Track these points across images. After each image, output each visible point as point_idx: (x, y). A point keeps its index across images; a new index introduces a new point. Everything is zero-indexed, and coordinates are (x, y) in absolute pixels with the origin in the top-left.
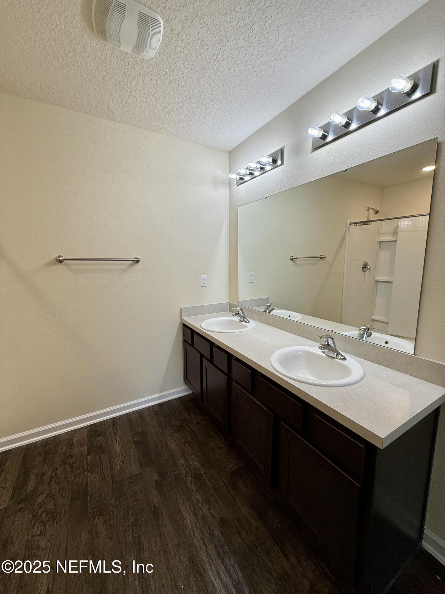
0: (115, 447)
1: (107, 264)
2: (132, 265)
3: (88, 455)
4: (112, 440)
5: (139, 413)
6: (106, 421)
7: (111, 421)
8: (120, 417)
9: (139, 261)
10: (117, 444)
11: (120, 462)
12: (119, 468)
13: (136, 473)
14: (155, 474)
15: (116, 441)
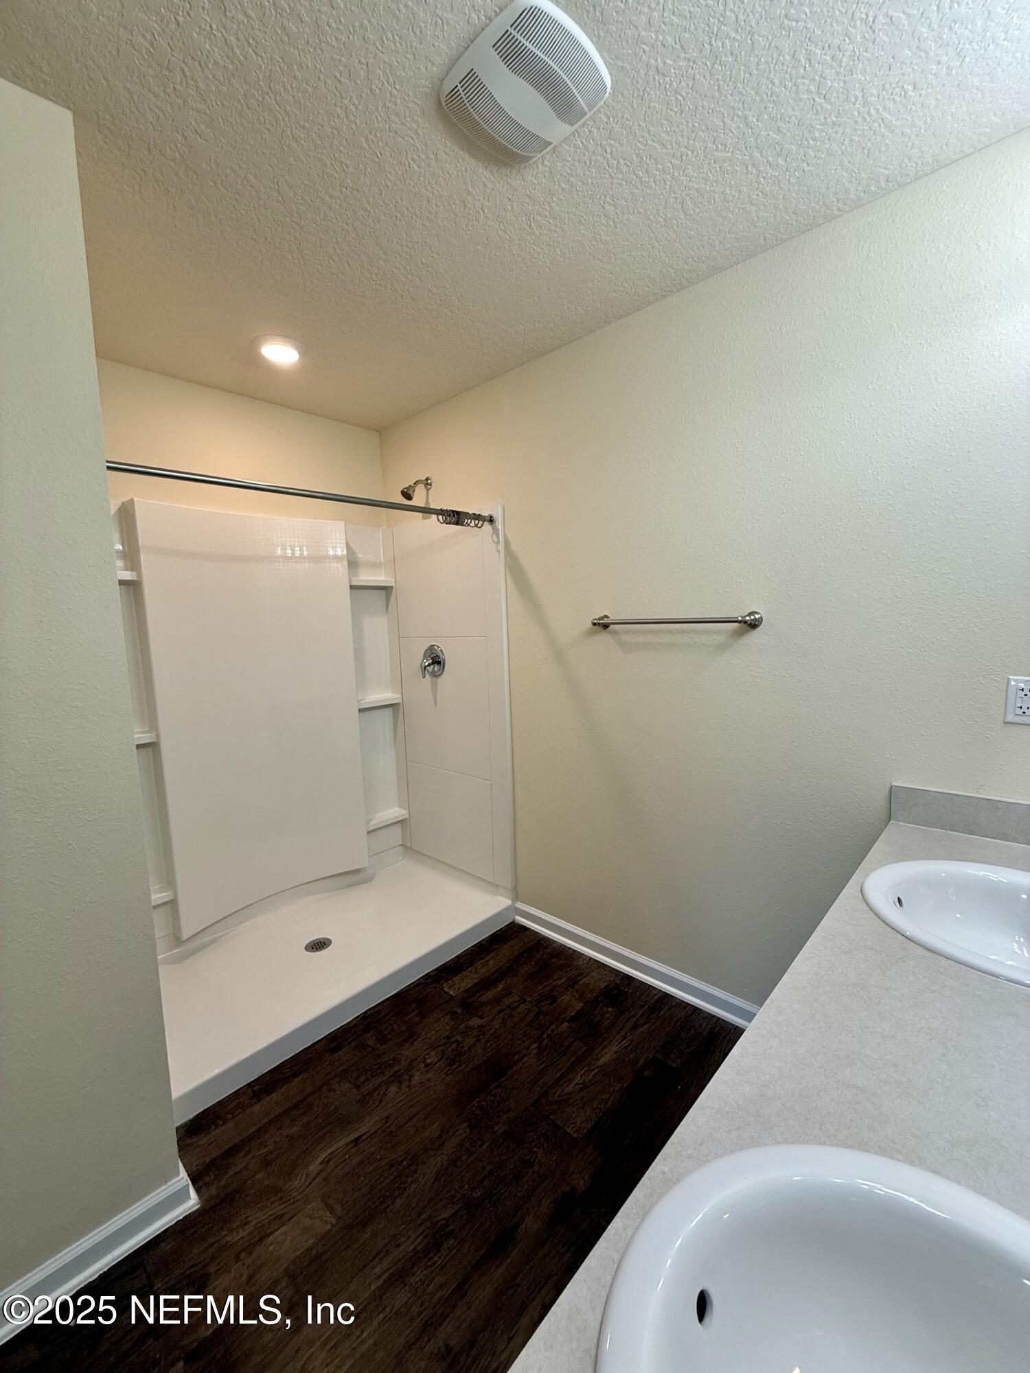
0: (607, 1050)
1: (682, 631)
2: (739, 634)
3: (567, 1021)
4: (618, 1033)
5: (718, 1028)
6: (651, 988)
7: (660, 994)
8: (677, 1003)
9: (760, 620)
10: (615, 1049)
11: (580, 1084)
12: (567, 1090)
13: (571, 1132)
14: (586, 1177)
15: (620, 1041)
